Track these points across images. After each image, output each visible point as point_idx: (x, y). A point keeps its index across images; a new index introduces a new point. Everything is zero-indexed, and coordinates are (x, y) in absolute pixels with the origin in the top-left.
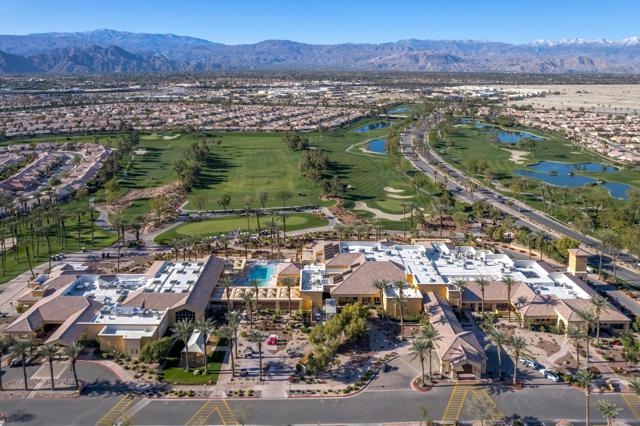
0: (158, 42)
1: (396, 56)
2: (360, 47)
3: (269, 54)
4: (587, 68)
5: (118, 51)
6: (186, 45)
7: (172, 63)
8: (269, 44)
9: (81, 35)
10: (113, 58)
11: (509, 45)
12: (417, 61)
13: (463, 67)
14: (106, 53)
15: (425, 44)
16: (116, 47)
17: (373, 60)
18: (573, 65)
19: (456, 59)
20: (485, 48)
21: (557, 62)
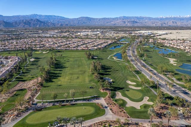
0: (49, 18)
1: (119, 21)
2: (108, 19)
3: (82, 21)
4: (175, 25)
5: (38, 20)
6: (58, 18)
7: (54, 24)
8: (82, 18)
9: (27, 16)
10: (36, 23)
11: (152, 18)
12: (125, 23)
13: (139, 25)
14: (34, 21)
15: (127, 18)
16: (37, 19)
17: (112, 23)
18: (171, 24)
19: (136, 22)
20: (145, 19)
21: (166, 23)
